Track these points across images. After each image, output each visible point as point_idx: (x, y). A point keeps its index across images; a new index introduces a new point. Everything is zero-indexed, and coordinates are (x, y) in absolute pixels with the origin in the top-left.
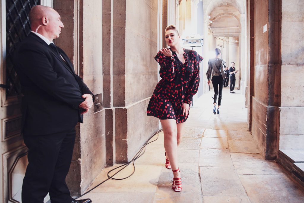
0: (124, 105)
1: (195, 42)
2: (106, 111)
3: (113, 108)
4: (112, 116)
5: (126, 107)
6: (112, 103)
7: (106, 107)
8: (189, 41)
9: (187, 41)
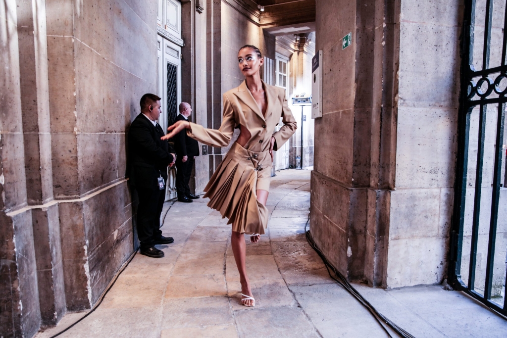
0: (220, 153)
1: (304, 101)
2: (210, 156)
3: (213, 154)
4: (213, 159)
5: (222, 154)
6: (213, 151)
7: (209, 153)
8: (298, 100)
9: (296, 100)
